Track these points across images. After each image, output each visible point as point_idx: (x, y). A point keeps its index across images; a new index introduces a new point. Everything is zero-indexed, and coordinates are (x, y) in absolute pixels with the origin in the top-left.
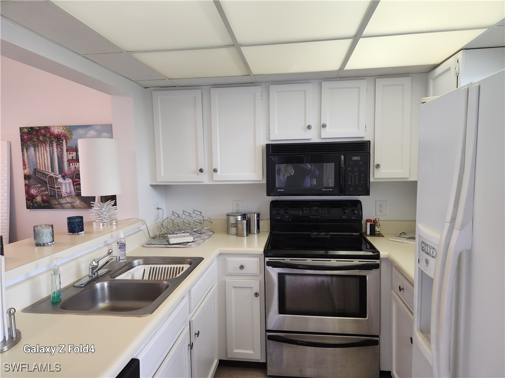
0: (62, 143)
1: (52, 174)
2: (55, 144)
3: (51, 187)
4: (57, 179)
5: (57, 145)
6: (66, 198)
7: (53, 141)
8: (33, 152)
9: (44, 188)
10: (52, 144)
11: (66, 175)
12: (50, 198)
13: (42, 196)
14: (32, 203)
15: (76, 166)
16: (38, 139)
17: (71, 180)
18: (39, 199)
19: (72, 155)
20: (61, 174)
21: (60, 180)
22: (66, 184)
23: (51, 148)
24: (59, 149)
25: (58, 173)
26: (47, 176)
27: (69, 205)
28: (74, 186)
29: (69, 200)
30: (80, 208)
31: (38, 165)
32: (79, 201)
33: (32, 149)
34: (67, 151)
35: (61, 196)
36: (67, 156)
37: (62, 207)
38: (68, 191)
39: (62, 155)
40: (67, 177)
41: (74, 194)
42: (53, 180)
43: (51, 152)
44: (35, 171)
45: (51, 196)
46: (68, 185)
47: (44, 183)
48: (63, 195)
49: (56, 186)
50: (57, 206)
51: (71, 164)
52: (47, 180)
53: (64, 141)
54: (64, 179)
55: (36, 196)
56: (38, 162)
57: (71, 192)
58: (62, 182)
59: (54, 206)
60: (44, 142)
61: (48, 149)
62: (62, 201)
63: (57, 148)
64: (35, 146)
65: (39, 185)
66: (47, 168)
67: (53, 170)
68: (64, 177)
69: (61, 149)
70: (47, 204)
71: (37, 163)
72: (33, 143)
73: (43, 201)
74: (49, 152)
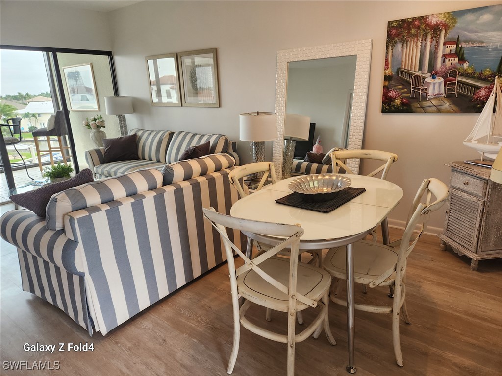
0: (439, 35)
1: (419, 74)
2: (429, 37)
3: (415, 88)
4: (424, 78)
5: (432, 38)
6: (431, 100)
7: (428, 33)
8: (400, 49)
9: (406, 90)
10: (426, 36)
11: (437, 73)
12: (411, 100)
13: (402, 98)
14: (388, 106)
15: (453, 61)
16: (409, 33)
17: (442, 80)
18: (397, 102)
19: (451, 48)
20: (431, 73)
21: (429, 80)
22: (434, 84)
23: (424, 42)
24: (434, 42)
25: (426, 72)
26: (412, 75)
27: (434, 108)
28: (445, 86)
29: (434, 102)
30: (447, 112)
31: (404, 64)
32: (448, 104)
33: (399, 46)
34: (445, 44)
35: (425, 99)
36: (444, 50)
37: (424, 110)
38: (436, 92)
39: (437, 49)
40: (439, 76)
41: (444, 95)
42: (418, 80)
43: (423, 47)
44: (399, 70)
45: (413, 98)
46: (437, 86)
47: (406, 84)
48: (429, 97)
49: (421, 87)
50: (418, 110)
51: (447, 59)
52: (411, 81)
53: (443, 32)
54: (434, 78)
55: (395, 99)
56: (404, 60)
57: (439, 94)
58: (430, 81)
59: (414, 109)
60: (416, 36)
61: (419, 44)
62: (426, 104)
63: (431, 42)
64: (403, 42)
65: (401, 87)
66: (413, 67)
67: (420, 69)
68: (433, 77)
69: (437, 42)
70: (406, 108)
71: (402, 61)
72: (402, 38)
73: (402, 104)
74: (420, 47)
